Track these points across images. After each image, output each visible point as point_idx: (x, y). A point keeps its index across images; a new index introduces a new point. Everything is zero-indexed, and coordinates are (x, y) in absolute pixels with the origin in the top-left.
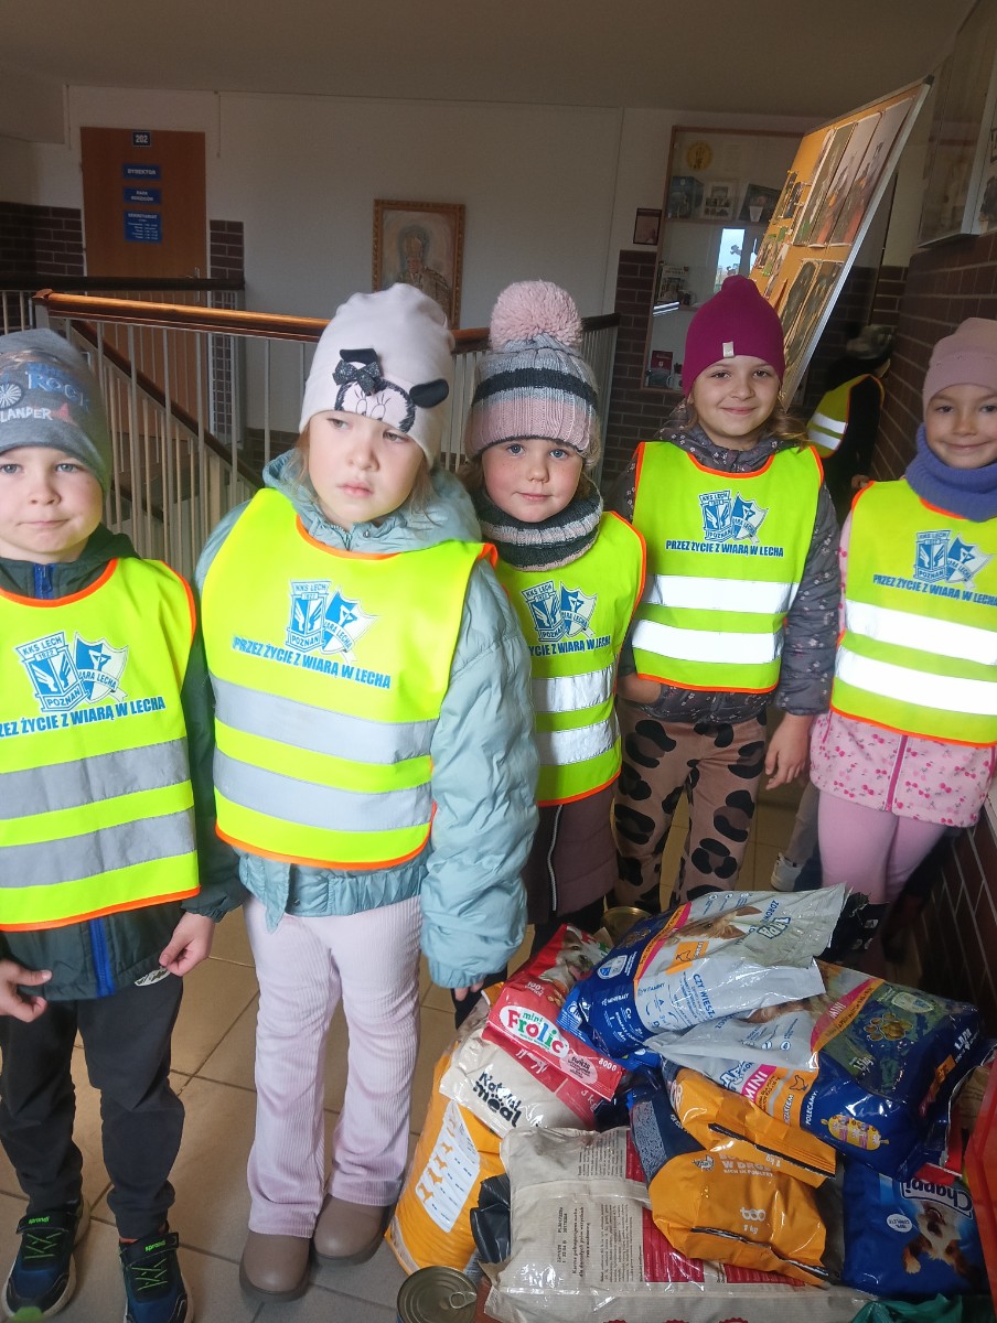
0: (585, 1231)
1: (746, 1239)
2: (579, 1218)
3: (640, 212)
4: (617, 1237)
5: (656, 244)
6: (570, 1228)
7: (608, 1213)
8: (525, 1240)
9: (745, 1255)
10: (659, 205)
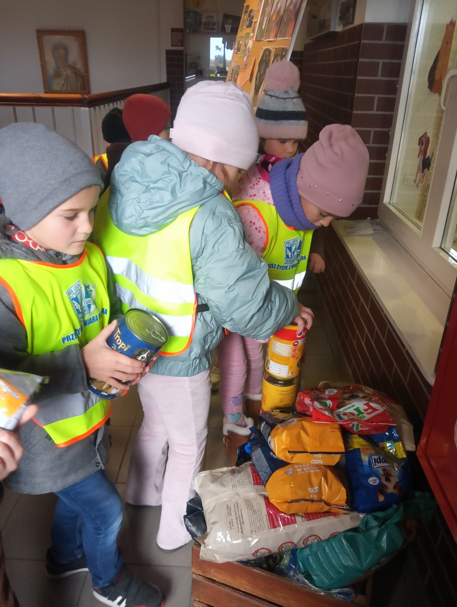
0: (240, 513)
1: (312, 501)
2: (236, 508)
3: (173, 30)
4: (255, 512)
5: (182, 46)
6: (233, 513)
7: (249, 503)
8: (214, 523)
9: (312, 507)
10: (181, 26)
